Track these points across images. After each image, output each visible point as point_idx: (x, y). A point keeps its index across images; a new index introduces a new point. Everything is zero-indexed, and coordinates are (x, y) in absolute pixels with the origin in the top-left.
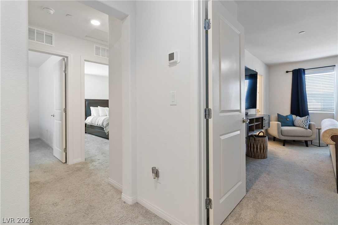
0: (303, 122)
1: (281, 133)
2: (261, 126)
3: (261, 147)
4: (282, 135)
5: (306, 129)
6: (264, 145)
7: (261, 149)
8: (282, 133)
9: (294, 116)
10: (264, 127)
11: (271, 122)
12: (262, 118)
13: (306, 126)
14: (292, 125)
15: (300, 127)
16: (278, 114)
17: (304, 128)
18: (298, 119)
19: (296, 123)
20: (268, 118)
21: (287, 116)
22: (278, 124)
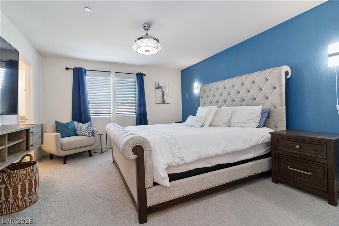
0: (87, 129)
1: (60, 148)
2: (24, 145)
3: (25, 185)
4: (62, 150)
5: (90, 137)
6: (31, 180)
7: (23, 190)
8: (62, 147)
9: (76, 123)
10: (32, 146)
11: (45, 134)
12: (28, 130)
13: (89, 133)
14: (74, 134)
15: (83, 135)
16: (56, 121)
17: (88, 136)
18: (80, 126)
19: (78, 132)
20: (40, 130)
21: (68, 124)
22: (56, 136)
